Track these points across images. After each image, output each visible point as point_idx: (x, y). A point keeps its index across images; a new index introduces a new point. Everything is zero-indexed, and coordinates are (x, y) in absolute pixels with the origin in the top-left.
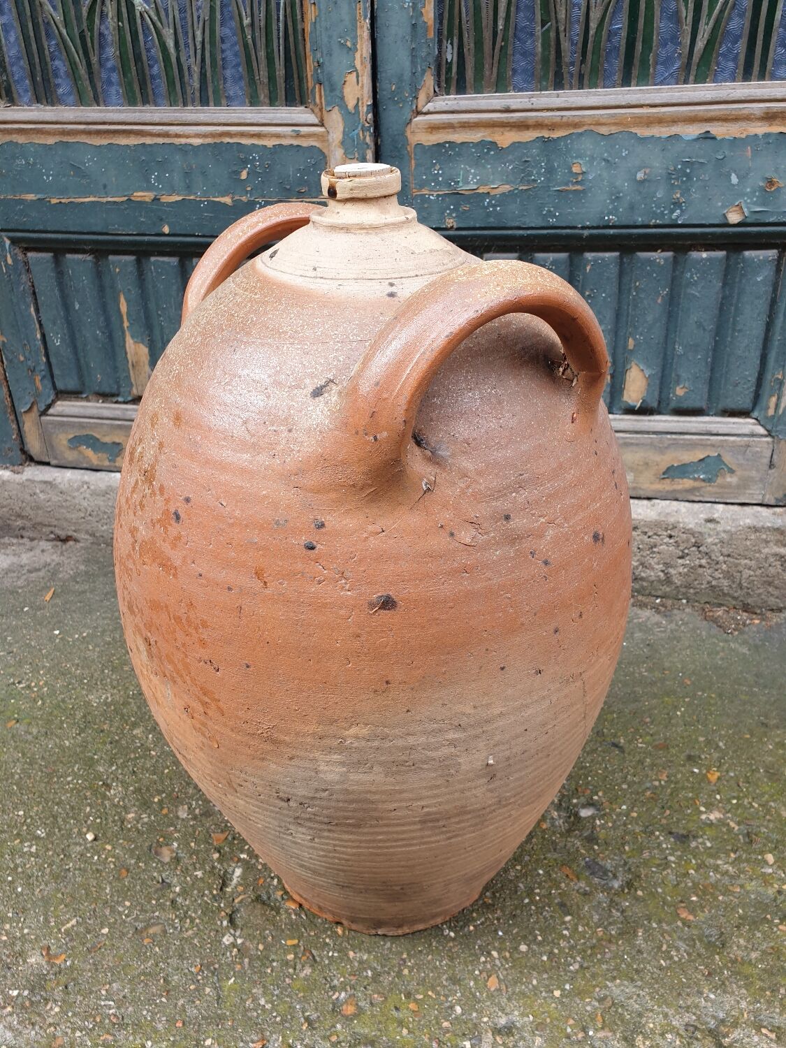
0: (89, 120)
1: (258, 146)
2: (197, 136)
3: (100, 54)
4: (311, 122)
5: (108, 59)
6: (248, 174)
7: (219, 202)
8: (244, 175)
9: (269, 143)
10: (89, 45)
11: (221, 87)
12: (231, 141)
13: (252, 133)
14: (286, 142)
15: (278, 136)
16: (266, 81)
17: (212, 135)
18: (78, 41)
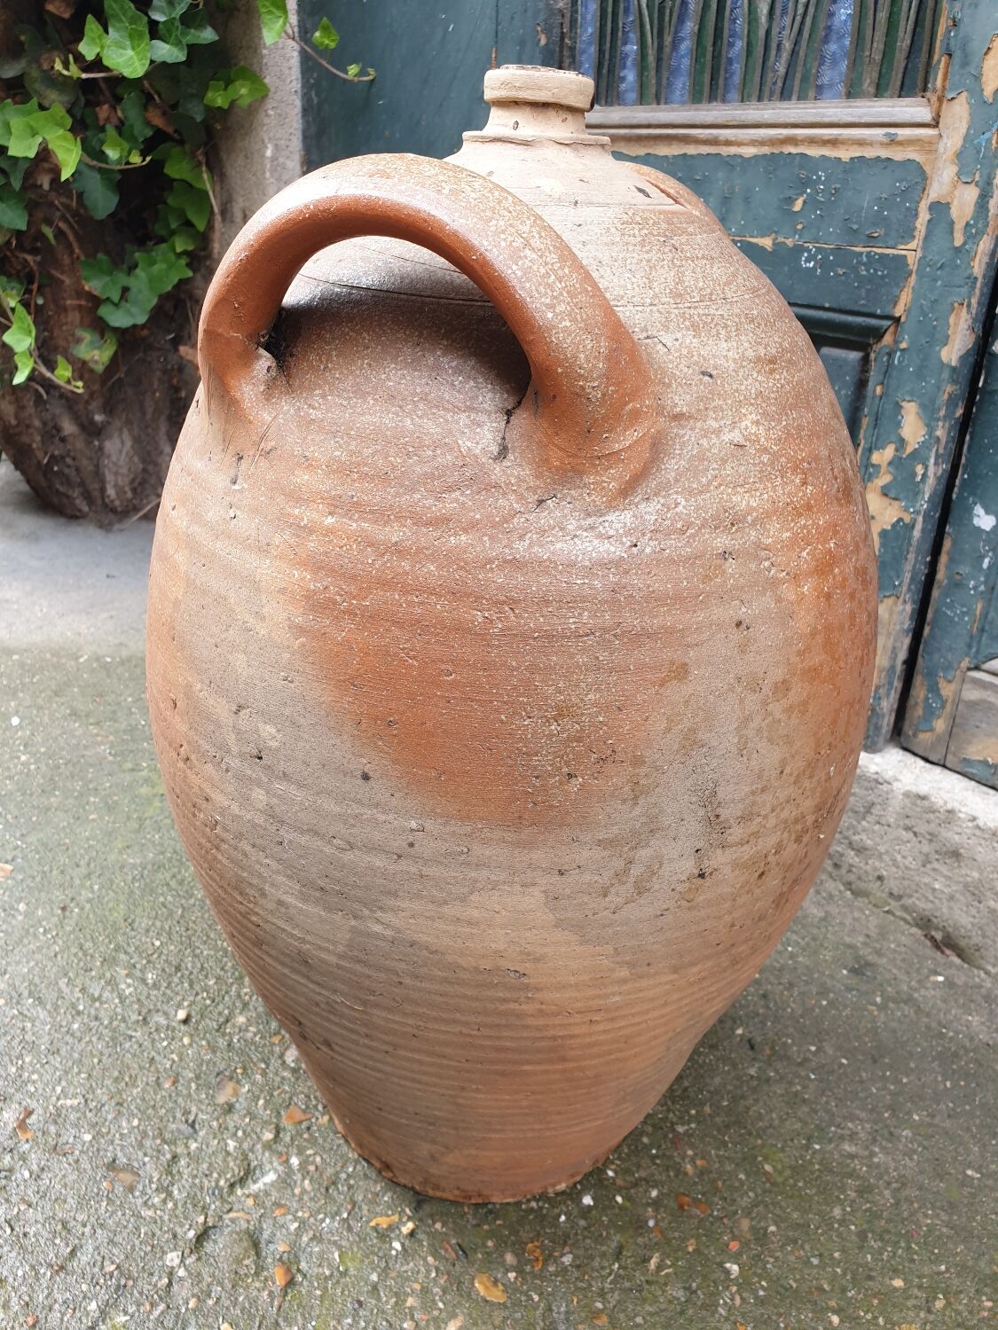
0: (635, 122)
1: (830, 158)
2: (753, 143)
3: (676, 33)
4: (919, 120)
5: (683, 39)
6: (805, 202)
7: (756, 245)
8: (798, 206)
9: (845, 154)
10: (667, 19)
11: (814, 71)
12: (793, 150)
13: (826, 138)
14: (870, 153)
15: (861, 143)
16: (878, 57)
17: (772, 142)
18: (656, 16)
